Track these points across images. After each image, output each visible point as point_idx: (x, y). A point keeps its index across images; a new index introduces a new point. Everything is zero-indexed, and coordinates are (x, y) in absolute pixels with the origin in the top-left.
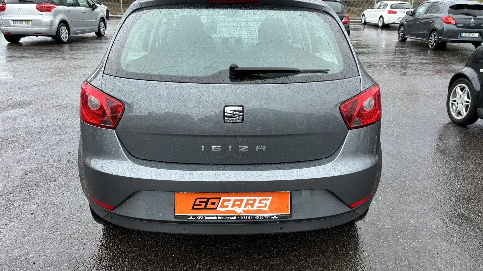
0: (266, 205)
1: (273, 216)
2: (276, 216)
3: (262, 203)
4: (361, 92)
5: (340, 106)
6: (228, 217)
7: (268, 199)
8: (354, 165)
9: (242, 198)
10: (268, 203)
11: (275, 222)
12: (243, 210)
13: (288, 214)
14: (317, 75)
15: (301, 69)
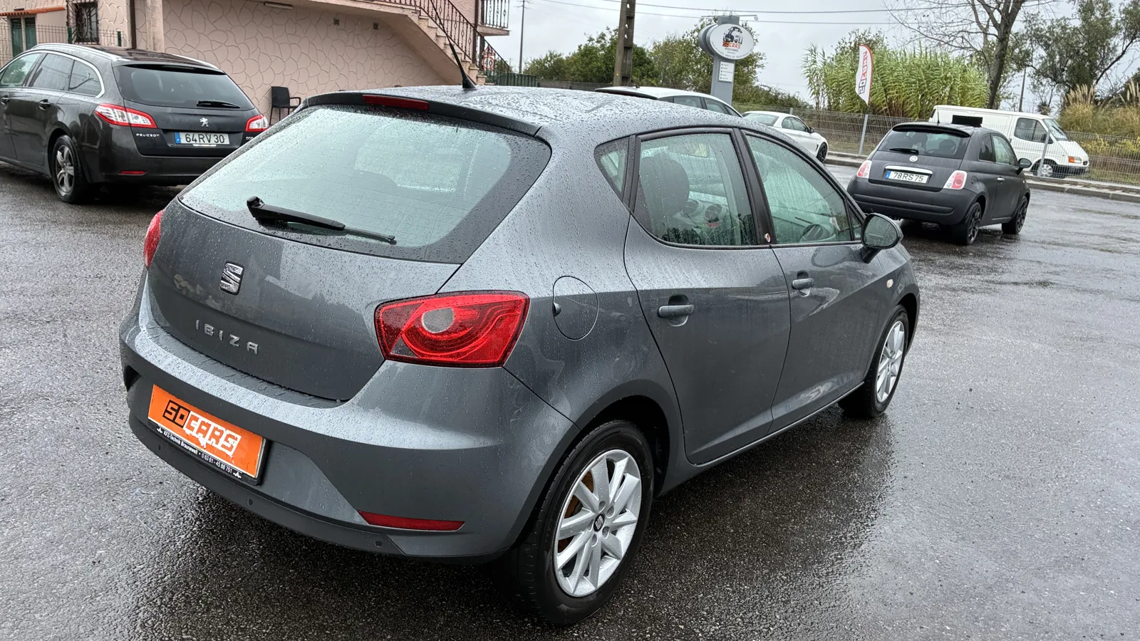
0: (232, 446)
1: (236, 472)
2: (240, 474)
3: (228, 442)
4: (436, 293)
5: (379, 306)
6: (190, 446)
7: (236, 439)
8: (369, 430)
9: (210, 422)
10: (235, 444)
11: (234, 481)
12: (207, 444)
13: (253, 477)
14: (367, 243)
15: (348, 226)
